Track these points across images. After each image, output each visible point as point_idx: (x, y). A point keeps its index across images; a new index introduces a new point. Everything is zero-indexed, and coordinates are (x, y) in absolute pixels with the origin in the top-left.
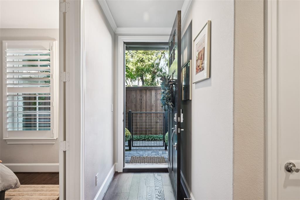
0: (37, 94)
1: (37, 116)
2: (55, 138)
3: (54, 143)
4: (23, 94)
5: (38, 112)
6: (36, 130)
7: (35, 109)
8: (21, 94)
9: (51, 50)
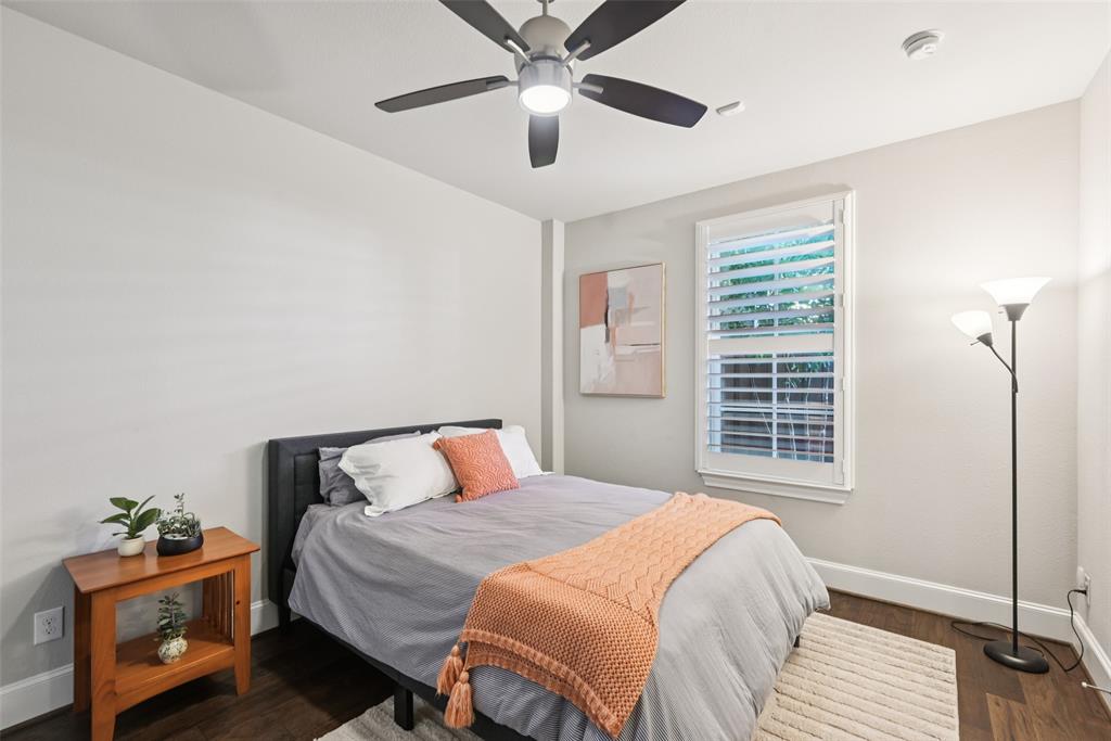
0: (774, 356)
1: (775, 416)
2: (848, 488)
3: (842, 502)
4: (723, 357)
5: (775, 406)
6: (770, 454)
7: (767, 397)
8: (718, 357)
9: (837, 220)
